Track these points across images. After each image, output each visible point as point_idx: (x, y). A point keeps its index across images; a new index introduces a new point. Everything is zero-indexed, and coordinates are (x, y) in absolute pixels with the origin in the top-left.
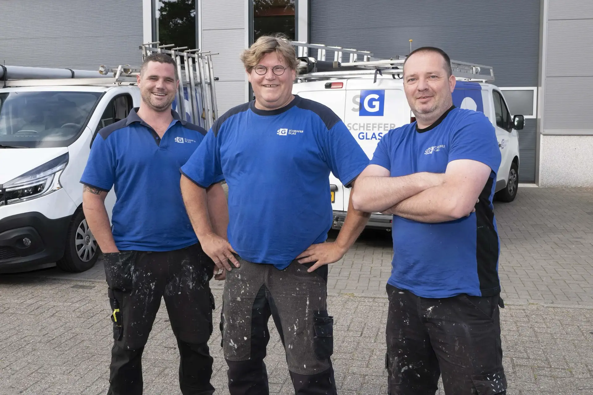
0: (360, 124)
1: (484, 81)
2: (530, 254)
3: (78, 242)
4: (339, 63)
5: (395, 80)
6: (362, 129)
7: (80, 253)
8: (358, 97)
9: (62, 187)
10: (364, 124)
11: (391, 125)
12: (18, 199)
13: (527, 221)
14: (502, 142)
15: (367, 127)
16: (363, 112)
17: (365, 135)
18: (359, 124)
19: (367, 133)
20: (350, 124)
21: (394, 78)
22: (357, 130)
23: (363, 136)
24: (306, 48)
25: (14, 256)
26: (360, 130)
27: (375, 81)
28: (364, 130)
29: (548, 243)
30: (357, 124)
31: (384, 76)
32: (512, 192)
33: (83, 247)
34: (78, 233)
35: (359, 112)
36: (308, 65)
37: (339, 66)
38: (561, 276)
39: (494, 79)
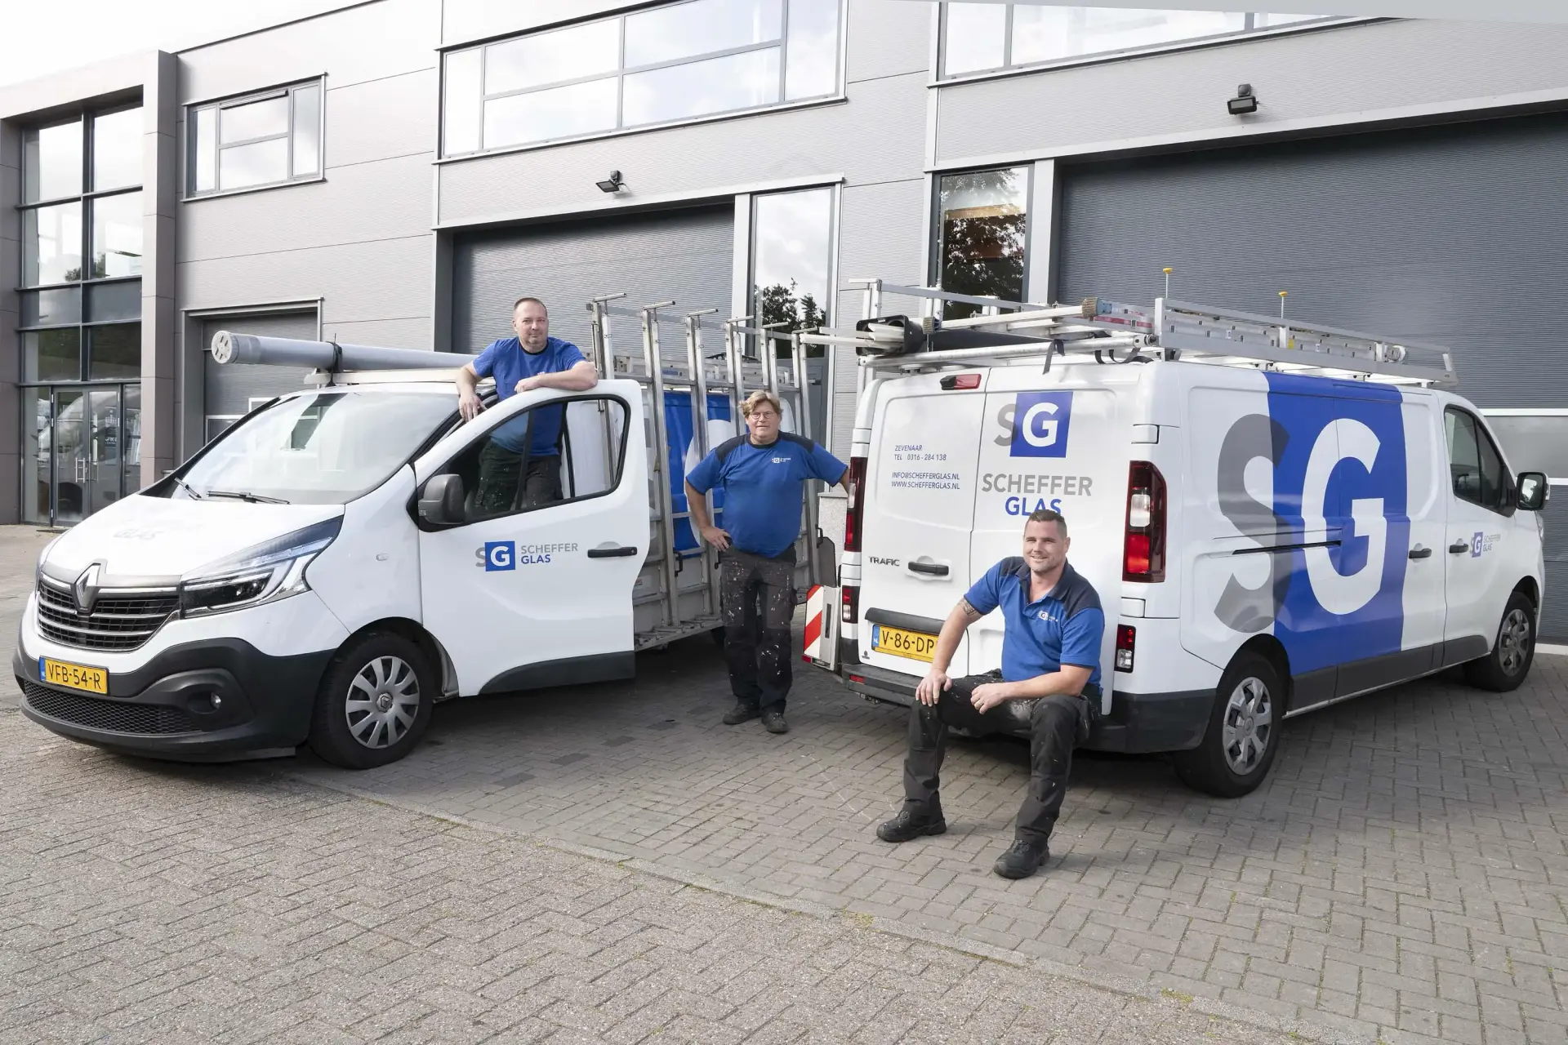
0: (1010, 476)
1: (1424, 382)
2: (1481, 854)
3: (352, 706)
4: (936, 320)
5: (1102, 366)
6: (1014, 487)
7: (356, 729)
8: (1011, 411)
9: (309, 588)
10: (1020, 476)
11: (1082, 479)
12: (206, 607)
13: (1526, 750)
14: (1475, 539)
15: (1027, 484)
16: (1019, 447)
17: (1020, 502)
18: (1007, 478)
19: (1025, 500)
20: (990, 476)
21: (1101, 362)
22: (1003, 490)
23: (1017, 506)
24: (939, 300)
25: (189, 728)
26: (1009, 491)
27: (1047, 370)
28: (1019, 491)
29: (1559, 828)
30: (1004, 476)
31: (1071, 358)
32: (1511, 666)
33: (368, 716)
34: (355, 687)
35: (1010, 447)
36: (906, 334)
37: (936, 329)
38: (1544, 952)
39: (1453, 379)
